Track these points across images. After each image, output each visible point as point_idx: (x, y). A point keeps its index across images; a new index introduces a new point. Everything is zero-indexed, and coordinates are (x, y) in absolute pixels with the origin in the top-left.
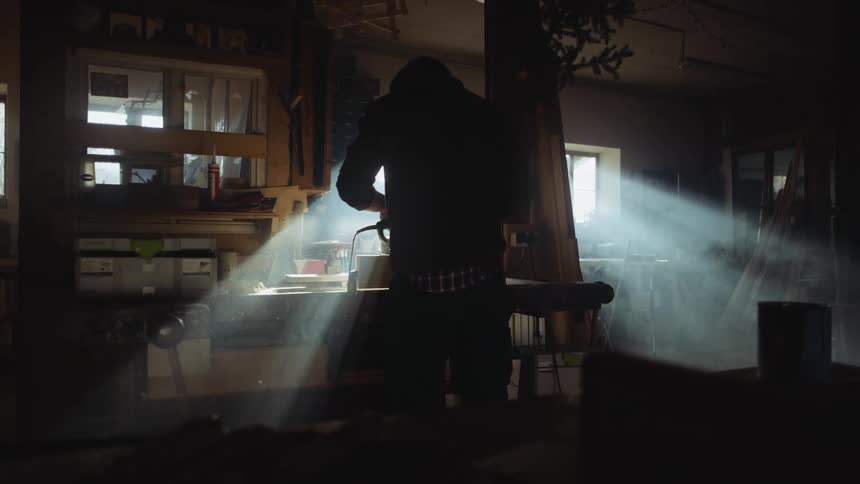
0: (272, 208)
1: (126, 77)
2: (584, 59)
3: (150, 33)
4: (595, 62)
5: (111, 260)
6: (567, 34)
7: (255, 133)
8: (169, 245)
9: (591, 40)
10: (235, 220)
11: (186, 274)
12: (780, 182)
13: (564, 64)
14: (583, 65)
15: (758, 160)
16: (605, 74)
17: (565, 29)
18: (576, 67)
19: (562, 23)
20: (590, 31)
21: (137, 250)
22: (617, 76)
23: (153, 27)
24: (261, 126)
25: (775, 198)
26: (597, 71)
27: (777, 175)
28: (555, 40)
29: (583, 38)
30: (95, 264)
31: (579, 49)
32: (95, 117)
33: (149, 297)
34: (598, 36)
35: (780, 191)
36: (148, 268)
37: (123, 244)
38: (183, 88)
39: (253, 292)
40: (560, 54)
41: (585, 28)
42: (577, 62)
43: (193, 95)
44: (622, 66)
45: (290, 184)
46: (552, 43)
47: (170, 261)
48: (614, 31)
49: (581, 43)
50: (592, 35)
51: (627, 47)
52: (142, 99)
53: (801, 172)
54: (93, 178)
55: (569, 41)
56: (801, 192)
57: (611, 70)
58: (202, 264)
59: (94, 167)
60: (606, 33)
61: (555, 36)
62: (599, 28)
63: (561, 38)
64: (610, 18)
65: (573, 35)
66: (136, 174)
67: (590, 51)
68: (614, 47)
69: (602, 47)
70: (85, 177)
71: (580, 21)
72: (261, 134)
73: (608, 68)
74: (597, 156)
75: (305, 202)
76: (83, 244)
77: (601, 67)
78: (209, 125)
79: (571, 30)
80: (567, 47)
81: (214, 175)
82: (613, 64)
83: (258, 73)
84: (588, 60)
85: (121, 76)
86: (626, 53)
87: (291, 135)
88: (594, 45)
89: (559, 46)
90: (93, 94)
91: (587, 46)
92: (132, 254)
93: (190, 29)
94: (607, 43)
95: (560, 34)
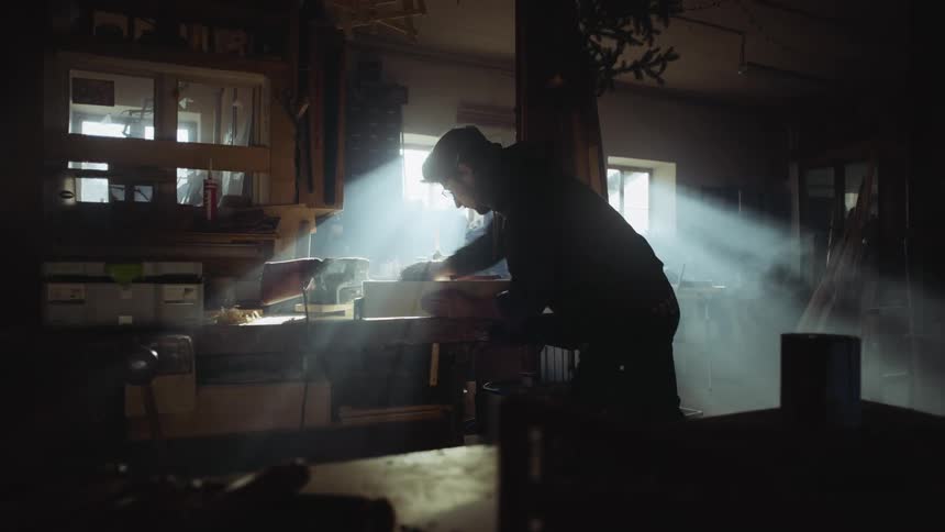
0: (274, 228)
1: (112, 83)
2: (624, 63)
3: (138, 35)
4: (636, 67)
5: (82, 286)
6: (605, 34)
7: (259, 146)
8: (148, 269)
9: (633, 42)
10: (234, 242)
11: (167, 302)
12: (851, 200)
13: (603, 68)
14: (624, 69)
15: (828, 175)
16: (647, 79)
17: (605, 30)
18: (615, 72)
19: (600, 23)
20: (631, 32)
21: (113, 275)
22: (661, 81)
23: (142, 26)
24: (264, 138)
25: (846, 216)
26: (638, 76)
27: (849, 192)
28: (593, 43)
29: (624, 39)
30: (66, 290)
31: (619, 52)
32: (90, 128)
33: (126, 327)
34: (640, 38)
35: (852, 210)
36: (127, 295)
37: (96, 268)
38: (176, 95)
39: (246, 322)
40: (599, 57)
41: (627, 29)
42: (617, 66)
43: (187, 103)
44: (667, 69)
45: (297, 201)
46: (589, 45)
47: (150, 287)
48: (658, 32)
49: (621, 45)
50: (634, 36)
51: (671, 49)
52: (140, 109)
53: (875, 187)
54: (74, 195)
55: (609, 43)
56: (874, 210)
57: (655, 76)
58: (187, 291)
59: (75, 183)
60: (650, 33)
61: (593, 38)
62: (642, 28)
63: (599, 39)
64: (654, 17)
65: (612, 37)
66: (139, 191)
67: (631, 54)
68: (658, 50)
69: (646, 48)
70: (65, 195)
71: (620, 21)
72: (264, 146)
73: (651, 73)
74: (650, 171)
75: (314, 222)
76: (52, 268)
77: (643, 72)
78: (219, 137)
79: (610, 31)
80: (605, 49)
81: (209, 193)
82: (657, 68)
83: (260, 79)
84: (629, 63)
85: (107, 82)
86: (670, 56)
87: (297, 148)
88: (637, 47)
89: (597, 49)
90: (75, 102)
91: (628, 48)
92: (107, 280)
93: (183, 30)
94: (651, 45)
95: (599, 35)
